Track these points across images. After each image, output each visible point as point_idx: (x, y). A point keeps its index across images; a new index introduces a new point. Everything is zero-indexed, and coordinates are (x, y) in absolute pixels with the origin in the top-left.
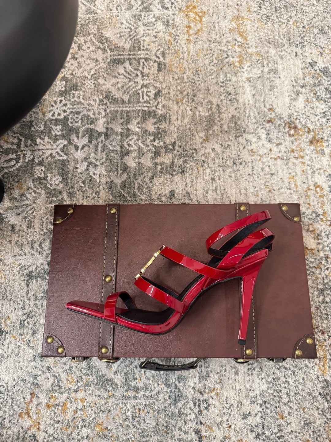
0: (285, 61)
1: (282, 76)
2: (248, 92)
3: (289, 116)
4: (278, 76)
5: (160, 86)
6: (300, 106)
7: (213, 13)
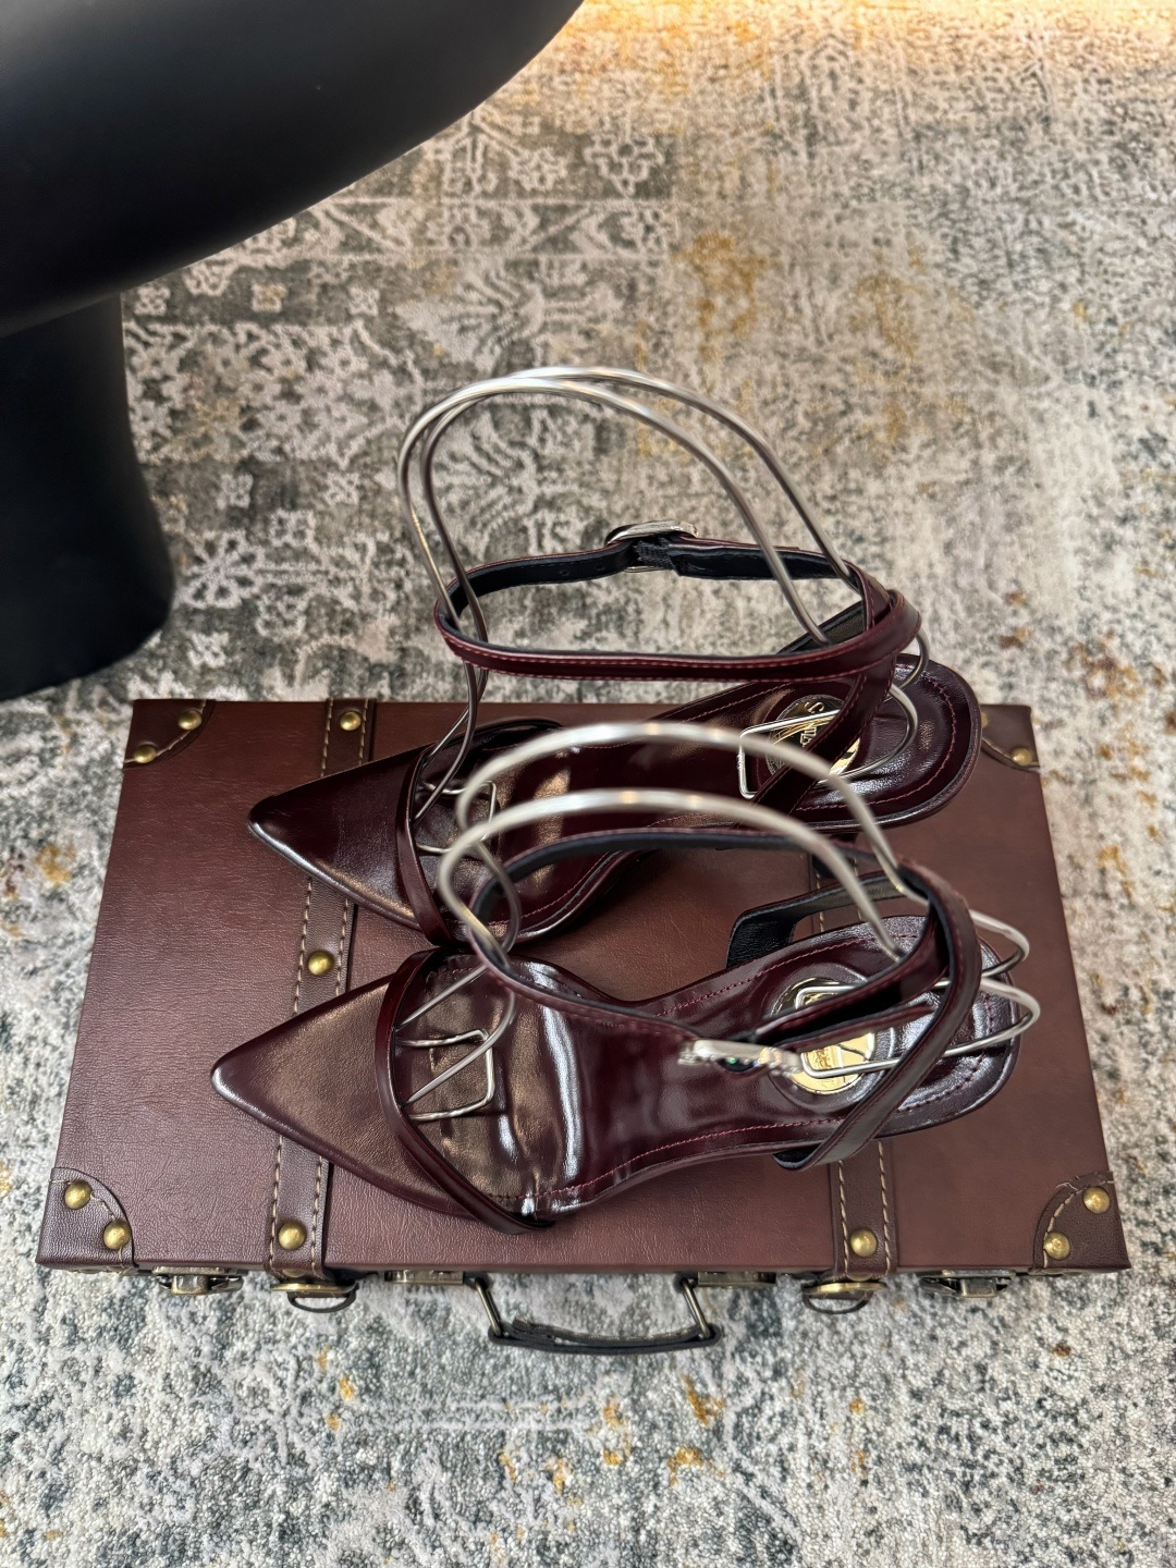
0: (1052, 429)
1: (1047, 481)
2: (927, 532)
3: (1081, 622)
4: (1032, 482)
5: (604, 504)
6: (1120, 589)
7: (792, 266)
